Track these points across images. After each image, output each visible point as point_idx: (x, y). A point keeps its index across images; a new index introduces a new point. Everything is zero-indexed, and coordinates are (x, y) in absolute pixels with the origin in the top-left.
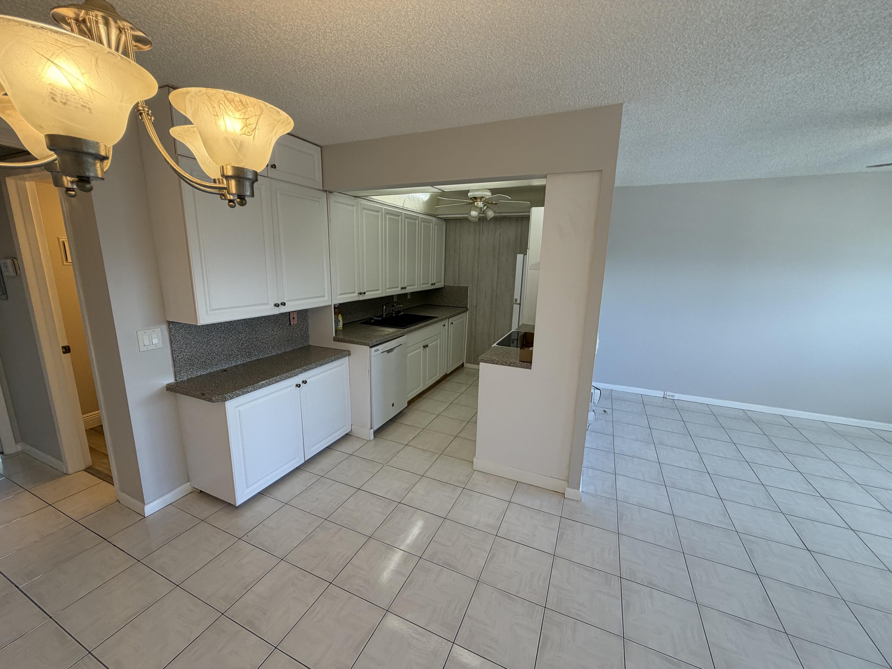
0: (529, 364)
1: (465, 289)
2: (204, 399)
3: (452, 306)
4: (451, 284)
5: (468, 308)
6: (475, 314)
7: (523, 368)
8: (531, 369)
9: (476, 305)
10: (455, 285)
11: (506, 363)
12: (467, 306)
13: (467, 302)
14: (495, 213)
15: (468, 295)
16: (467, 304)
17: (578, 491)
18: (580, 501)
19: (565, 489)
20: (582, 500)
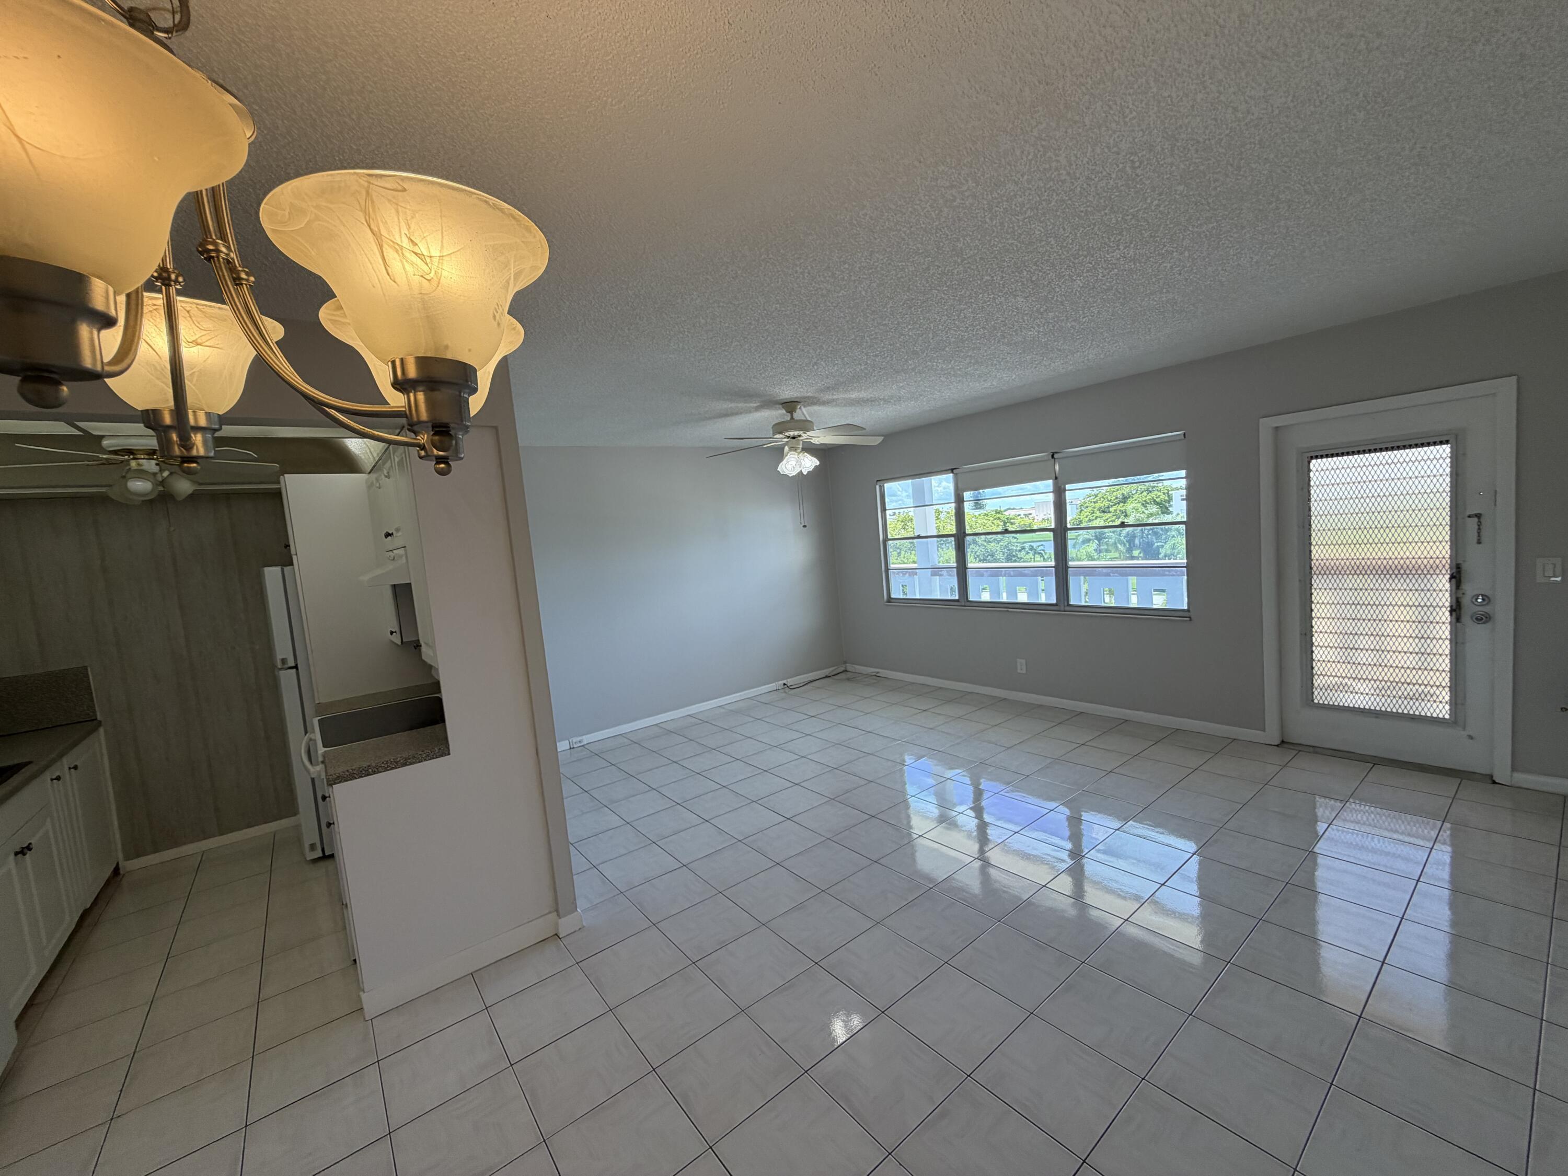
1: (81, 675)
3: (60, 723)
5: (99, 718)
6: (129, 730)
7: (434, 758)
8: (449, 754)
9: (131, 706)
10: (33, 672)
11: (397, 762)
12: (96, 717)
13: (92, 705)
15: (89, 686)
16: (94, 713)
17: (576, 913)
18: (584, 927)
19: (556, 926)
20: (584, 924)
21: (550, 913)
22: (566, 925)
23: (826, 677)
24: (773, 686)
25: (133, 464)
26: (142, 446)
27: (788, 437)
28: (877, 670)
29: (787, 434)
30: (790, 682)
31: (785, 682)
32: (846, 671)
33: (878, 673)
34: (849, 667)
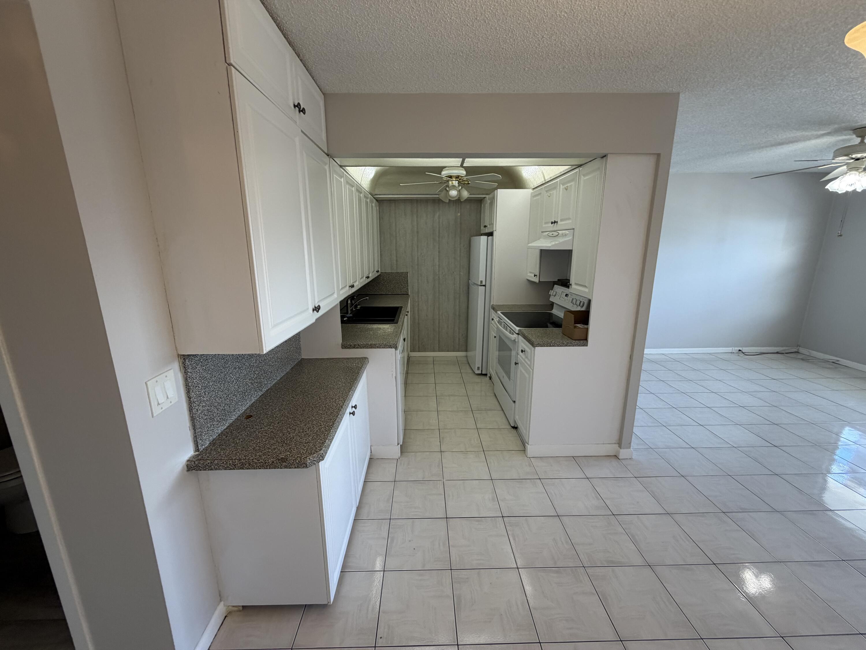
0: (585, 341)
1: (405, 275)
2: (286, 467)
3: (390, 293)
4: (389, 271)
5: (409, 294)
6: (417, 300)
7: (580, 346)
8: (587, 346)
9: (418, 291)
10: (393, 271)
11: (563, 344)
12: (408, 292)
13: (408, 289)
14: (470, 194)
15: (408, 281)
16: (408, 291)
17: (629, 449)
18: (632, 458)
19: (619, 452)
20: (633, 457)
21: (615, 443)
22: (623, 453)
23: (777, 353)
24: (730, 349)
25: (450, 183)
26: (455, 174)
27: (853, 159)
28: (838, 359)
29: (854, 156)
30: (745, 349)
31: (741, 349)
32: (797, 352)
33: (838, 361)
34: (802, 350)
